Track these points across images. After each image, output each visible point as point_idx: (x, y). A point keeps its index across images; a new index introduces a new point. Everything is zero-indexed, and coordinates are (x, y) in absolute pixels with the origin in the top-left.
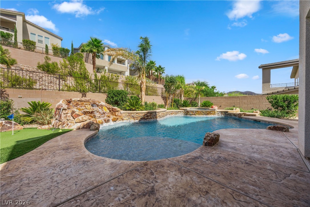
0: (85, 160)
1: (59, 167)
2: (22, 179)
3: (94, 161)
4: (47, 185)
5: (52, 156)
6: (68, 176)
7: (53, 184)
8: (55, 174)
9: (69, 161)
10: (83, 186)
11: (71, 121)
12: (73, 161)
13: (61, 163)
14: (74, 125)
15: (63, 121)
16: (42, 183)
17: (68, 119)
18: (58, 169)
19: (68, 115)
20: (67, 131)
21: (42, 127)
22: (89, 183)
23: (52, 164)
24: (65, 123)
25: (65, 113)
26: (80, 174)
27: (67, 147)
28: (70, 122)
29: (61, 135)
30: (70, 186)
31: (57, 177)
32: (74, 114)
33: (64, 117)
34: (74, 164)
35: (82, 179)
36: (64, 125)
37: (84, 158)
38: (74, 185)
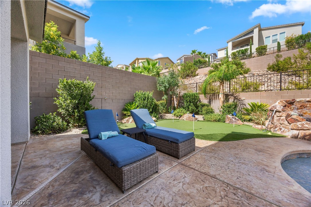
0: (267, 168)
1: (239, 160)
2: (216, 153)
3: (275, 175)
4: (223, 165)
5: (242, 150)
6: (239, 170)
7: (225, 167)
8: (232, 162)
9: (251, 160)
10: (241, 183)
11: (285, 126)
12: (254, 163)
13: (243, 158)
14: (288, 132)
15: (275, 124)
16: (221, 162)
17: (282, 122)
18: (237, 161)
19: (282, 118)
20: (278, 135)
21: (256, 126)
22: (248, 186)
23: (237, 156)
24: (278, 127)
25: (278, 115)
26: (249, 175)
27: (261, 150)
28: (283, 127)
29: (267, 137)
30: (233, 176)
31: (232, 164)
32: (290, 118)
33: (277, 120)
34: (252, 165)
35: (247, 179)
36: (276, 129)
37: (267, 166)
38: (236, 178)
